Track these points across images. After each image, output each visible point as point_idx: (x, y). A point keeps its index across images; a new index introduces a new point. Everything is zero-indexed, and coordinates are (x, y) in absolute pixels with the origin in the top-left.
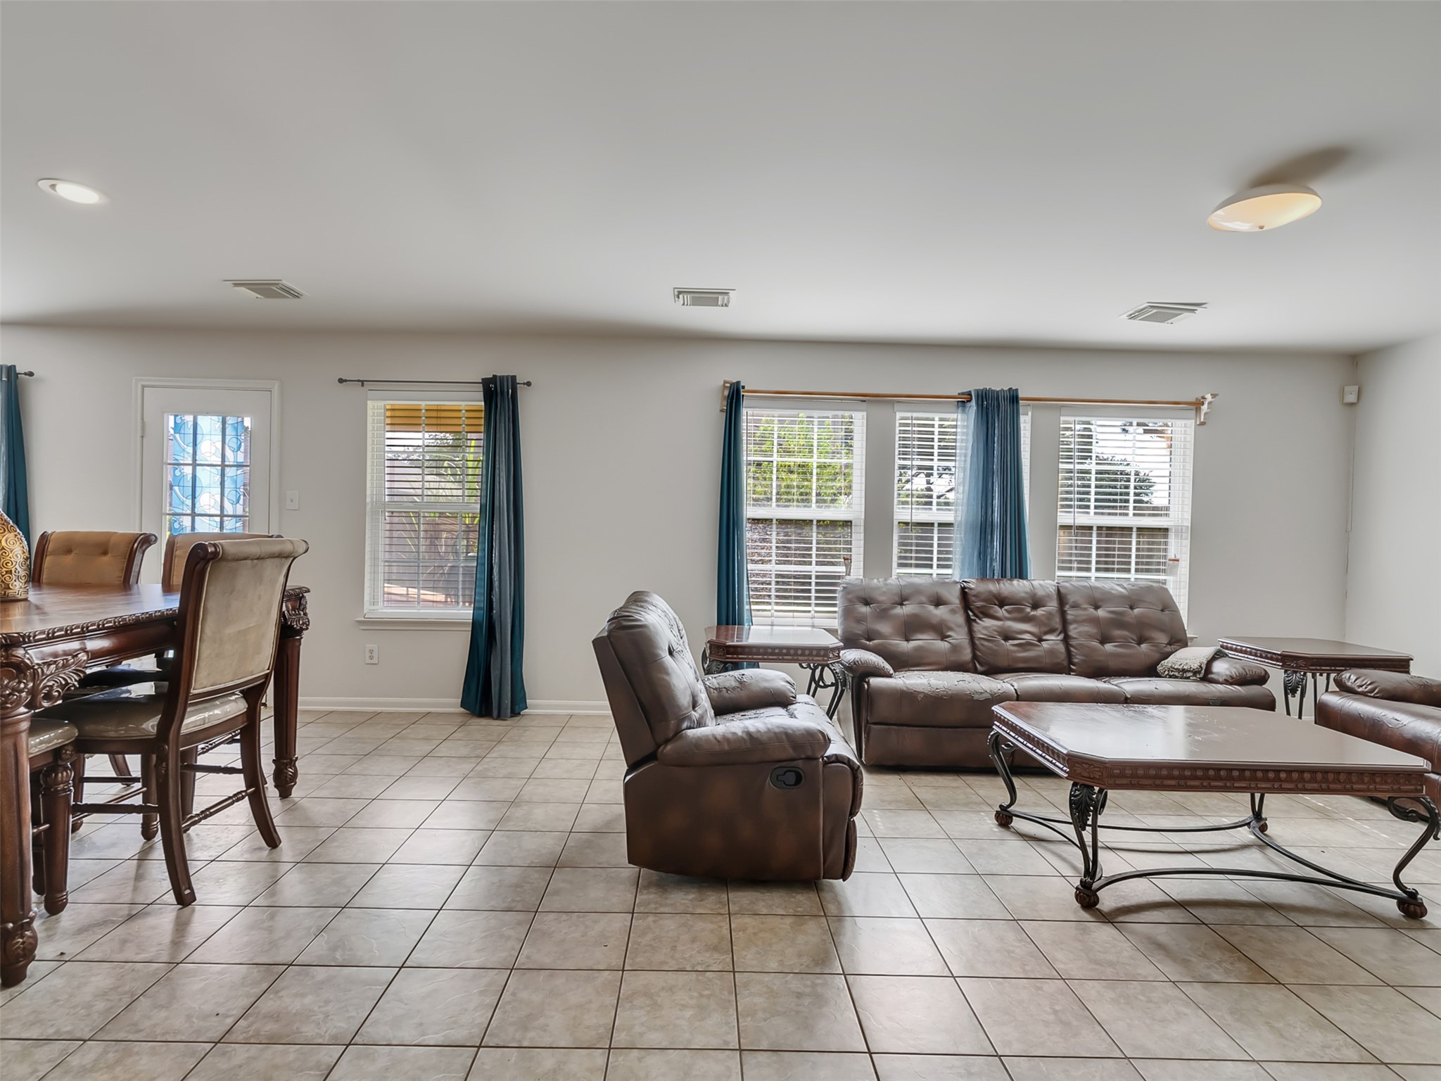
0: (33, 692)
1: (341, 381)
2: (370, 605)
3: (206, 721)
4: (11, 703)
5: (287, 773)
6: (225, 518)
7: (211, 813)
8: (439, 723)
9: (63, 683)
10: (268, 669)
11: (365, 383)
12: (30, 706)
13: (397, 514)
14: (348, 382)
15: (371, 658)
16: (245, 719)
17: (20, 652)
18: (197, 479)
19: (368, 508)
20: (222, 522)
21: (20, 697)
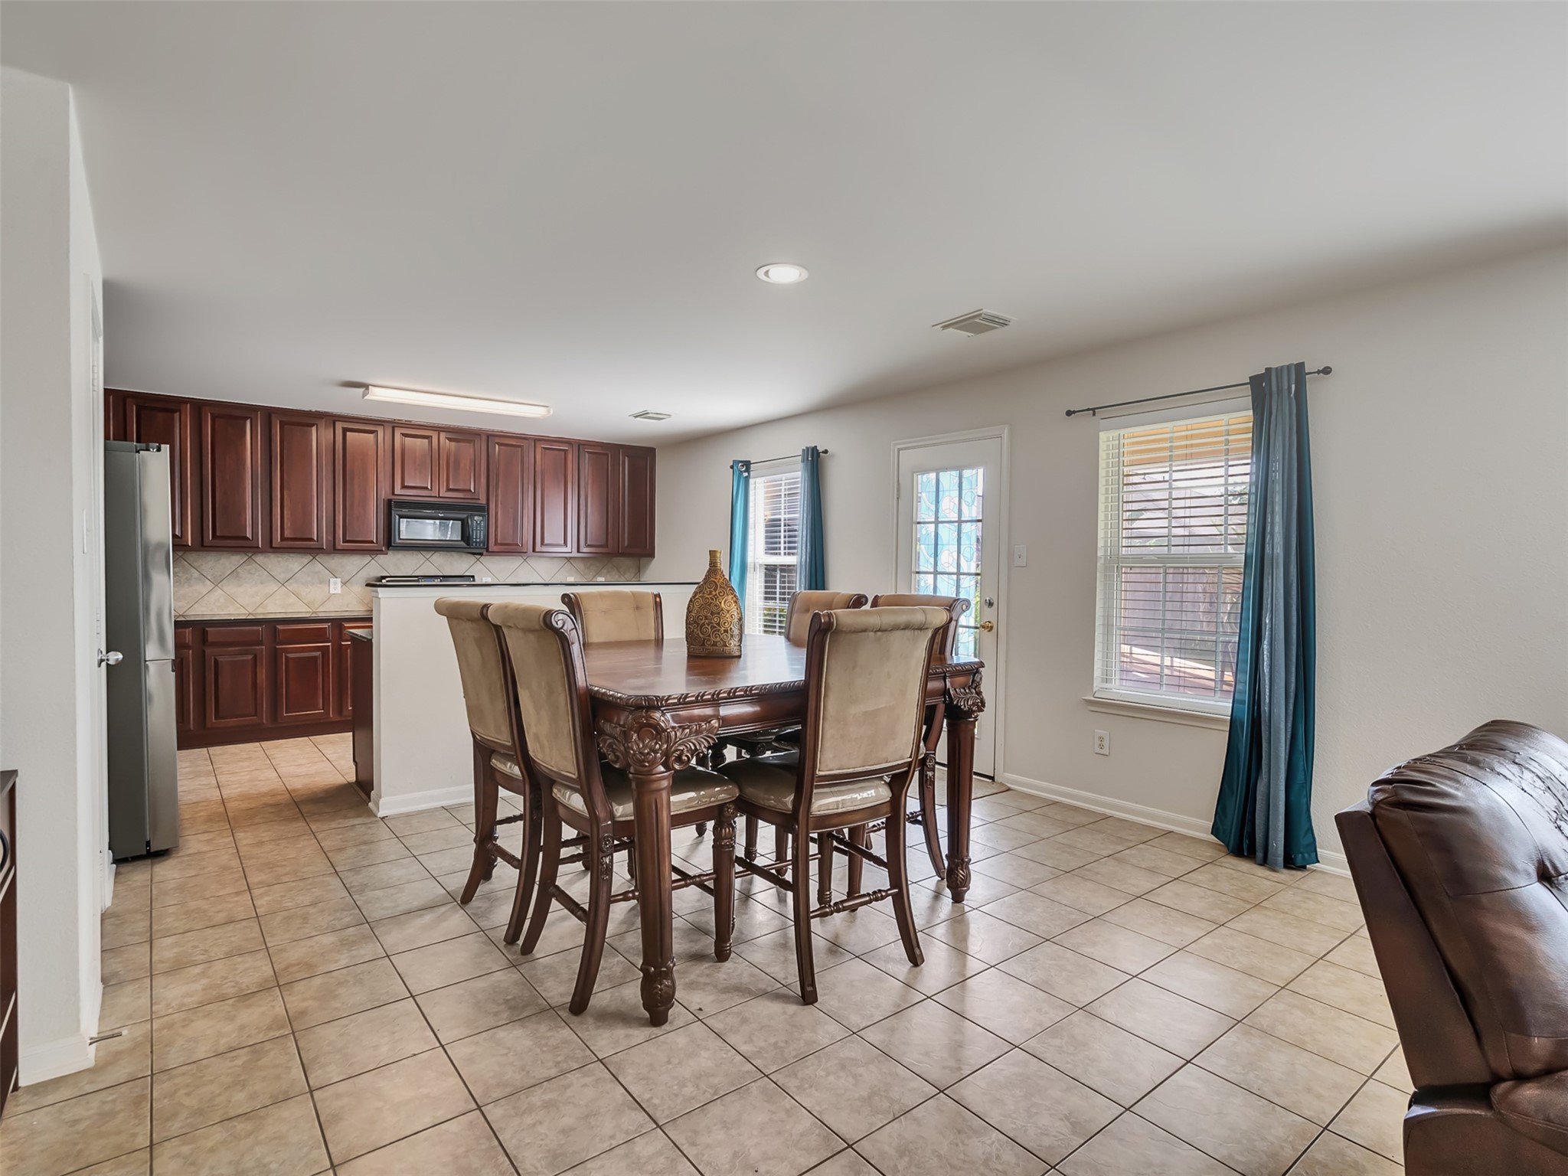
0: (667, 754)
1: (1069, 413)
2: (1102, 682)
3: (840, 806)
4: (648, 762)
5: (958, 875)
6: (962, 577)
7: (843, 907)
8: (1178, 851)
9: (693, 748)
10: (910, 757)
11: (1096, 410)
12: (666, 765)
13: (1137, 570)
14: (1076, 414)
15: (1101, 747)
16: (889, 809)
17: (657, 715)
18: (939, 536)
19: (1100, 564)
20: (958, 580)
21: (655, 757)
